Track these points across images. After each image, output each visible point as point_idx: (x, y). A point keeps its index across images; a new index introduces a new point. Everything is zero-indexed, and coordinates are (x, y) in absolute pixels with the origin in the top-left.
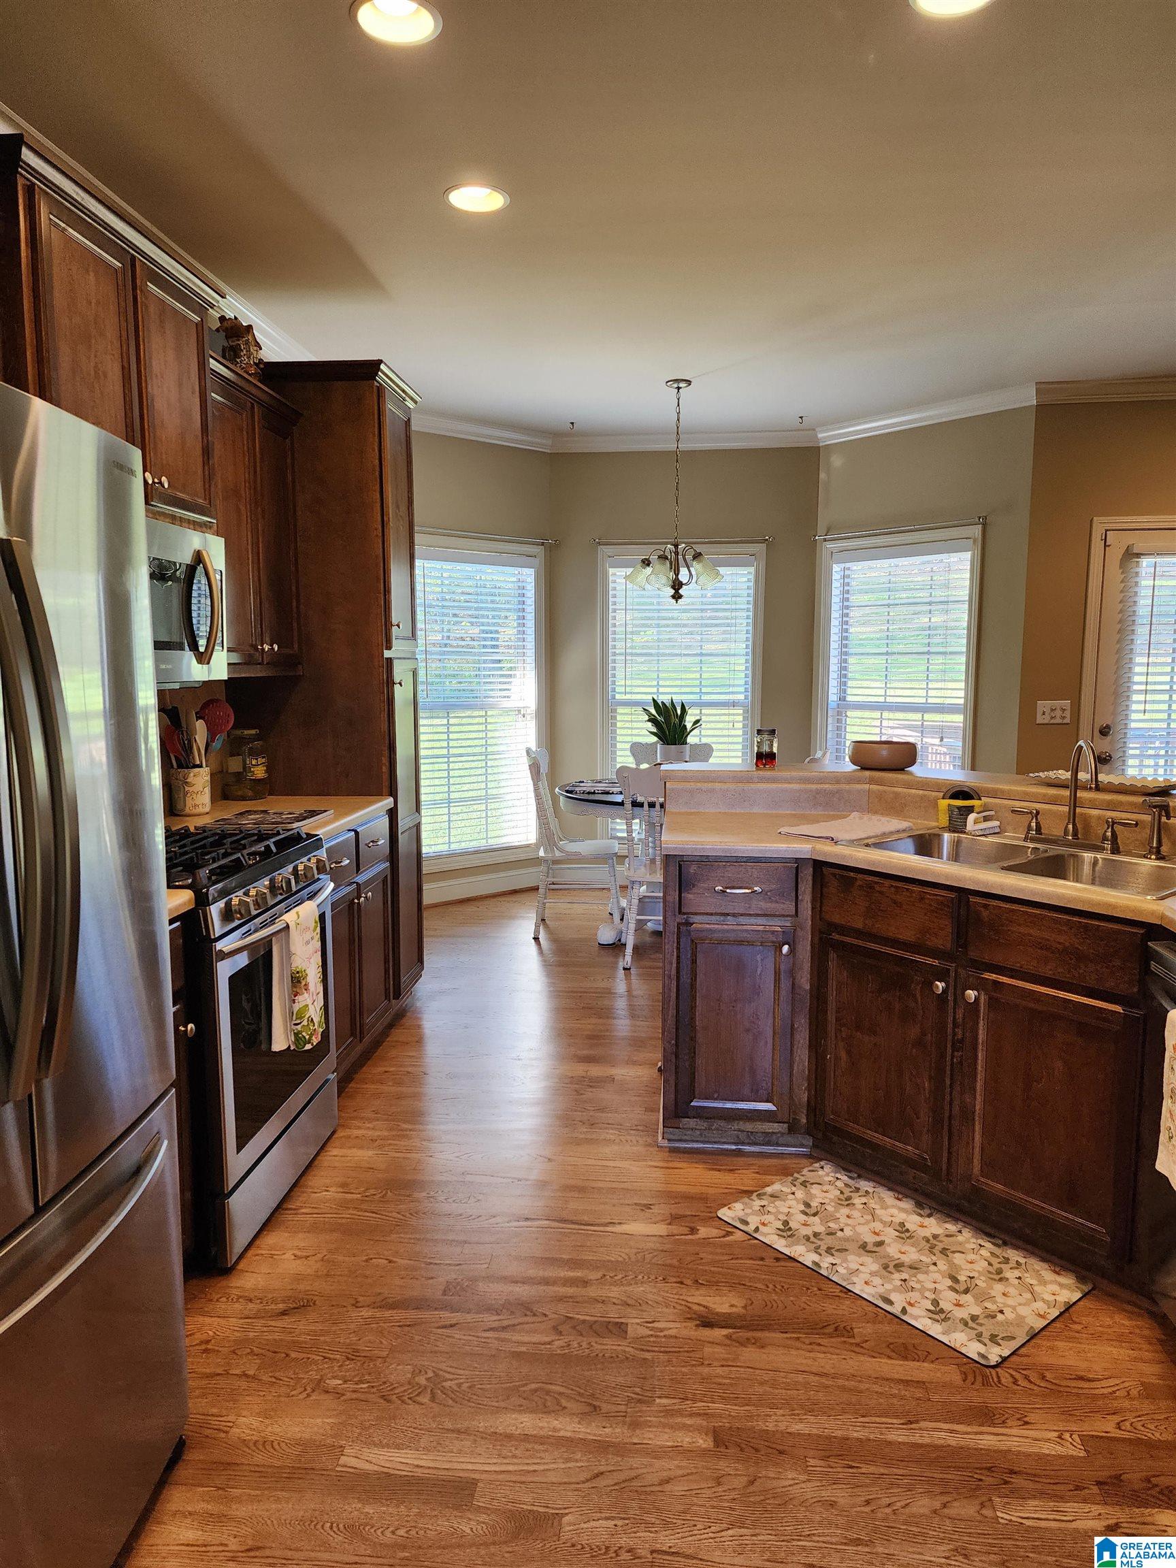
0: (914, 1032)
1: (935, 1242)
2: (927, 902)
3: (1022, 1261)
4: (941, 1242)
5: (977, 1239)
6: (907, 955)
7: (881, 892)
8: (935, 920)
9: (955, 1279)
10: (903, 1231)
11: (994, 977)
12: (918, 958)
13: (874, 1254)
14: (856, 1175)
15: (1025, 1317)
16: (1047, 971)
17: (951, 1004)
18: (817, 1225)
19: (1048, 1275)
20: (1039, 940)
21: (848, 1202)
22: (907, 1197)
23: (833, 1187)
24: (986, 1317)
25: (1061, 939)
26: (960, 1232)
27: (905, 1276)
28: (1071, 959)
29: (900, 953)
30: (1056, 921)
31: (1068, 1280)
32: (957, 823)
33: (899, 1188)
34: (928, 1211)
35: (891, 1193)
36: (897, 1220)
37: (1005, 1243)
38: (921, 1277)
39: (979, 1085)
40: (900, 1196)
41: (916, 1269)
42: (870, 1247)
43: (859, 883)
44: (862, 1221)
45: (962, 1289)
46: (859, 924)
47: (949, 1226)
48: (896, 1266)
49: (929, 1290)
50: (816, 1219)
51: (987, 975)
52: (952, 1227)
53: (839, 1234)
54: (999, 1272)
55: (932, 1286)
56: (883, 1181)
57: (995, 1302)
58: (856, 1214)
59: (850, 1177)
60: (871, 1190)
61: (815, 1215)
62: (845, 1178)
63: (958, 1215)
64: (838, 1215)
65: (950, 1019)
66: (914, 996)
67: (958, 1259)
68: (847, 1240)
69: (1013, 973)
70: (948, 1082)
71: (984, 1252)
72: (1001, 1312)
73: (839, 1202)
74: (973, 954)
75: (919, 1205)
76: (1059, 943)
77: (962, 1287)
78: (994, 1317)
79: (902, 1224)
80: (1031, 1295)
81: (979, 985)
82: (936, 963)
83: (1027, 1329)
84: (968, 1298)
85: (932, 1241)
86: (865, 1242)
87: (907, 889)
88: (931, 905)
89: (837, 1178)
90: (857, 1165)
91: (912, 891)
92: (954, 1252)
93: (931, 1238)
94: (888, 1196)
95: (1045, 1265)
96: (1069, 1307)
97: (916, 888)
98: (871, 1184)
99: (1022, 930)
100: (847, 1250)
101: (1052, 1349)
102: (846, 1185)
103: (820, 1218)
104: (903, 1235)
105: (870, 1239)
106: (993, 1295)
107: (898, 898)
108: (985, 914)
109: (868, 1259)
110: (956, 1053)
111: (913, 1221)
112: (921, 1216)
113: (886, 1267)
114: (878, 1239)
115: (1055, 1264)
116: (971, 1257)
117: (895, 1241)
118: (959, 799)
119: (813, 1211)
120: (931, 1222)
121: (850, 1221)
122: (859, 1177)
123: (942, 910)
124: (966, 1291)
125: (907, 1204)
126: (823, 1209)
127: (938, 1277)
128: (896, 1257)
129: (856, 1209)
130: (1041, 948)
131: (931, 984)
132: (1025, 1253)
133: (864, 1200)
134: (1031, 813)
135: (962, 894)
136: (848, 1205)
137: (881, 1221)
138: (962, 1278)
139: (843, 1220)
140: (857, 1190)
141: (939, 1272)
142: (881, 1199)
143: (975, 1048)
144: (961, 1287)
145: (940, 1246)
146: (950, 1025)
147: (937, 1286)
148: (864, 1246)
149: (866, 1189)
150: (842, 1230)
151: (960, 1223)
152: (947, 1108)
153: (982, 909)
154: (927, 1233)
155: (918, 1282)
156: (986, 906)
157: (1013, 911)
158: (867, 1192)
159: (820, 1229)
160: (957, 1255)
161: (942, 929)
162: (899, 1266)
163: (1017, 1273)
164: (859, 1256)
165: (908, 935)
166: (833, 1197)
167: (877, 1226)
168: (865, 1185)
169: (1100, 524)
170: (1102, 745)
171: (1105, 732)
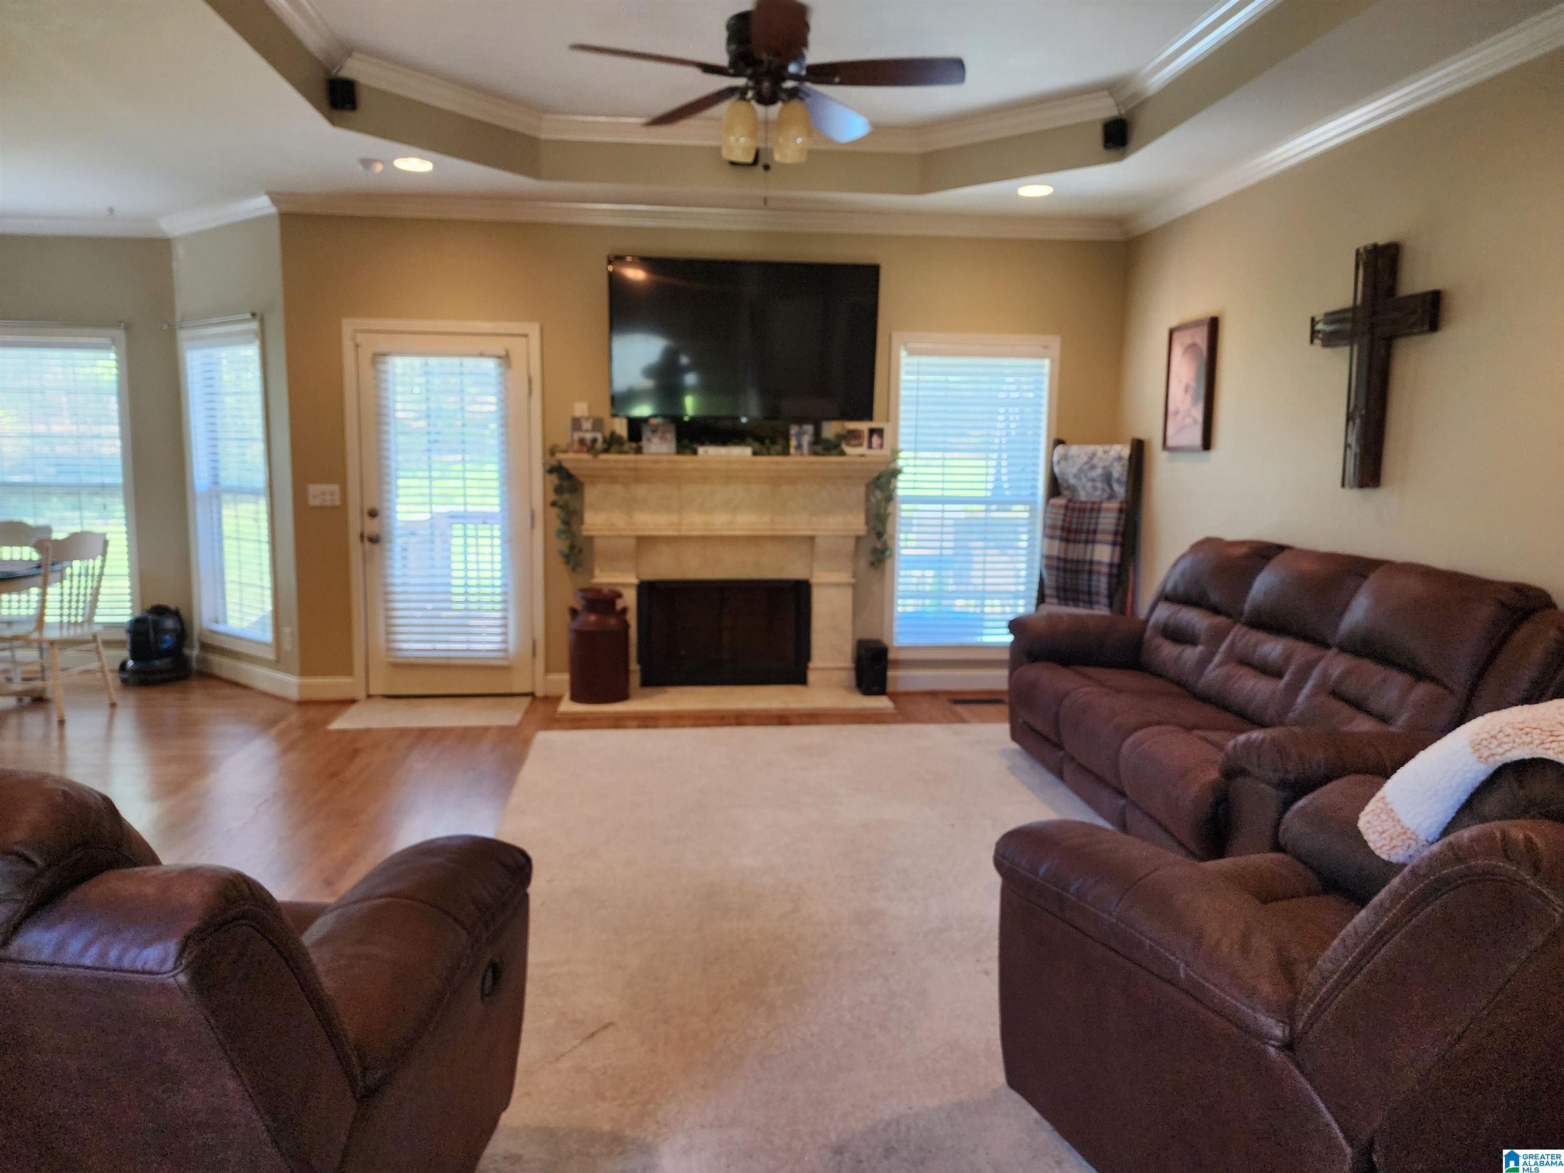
169: (348, 326)
170: (372, 527)
171: (373, 514)
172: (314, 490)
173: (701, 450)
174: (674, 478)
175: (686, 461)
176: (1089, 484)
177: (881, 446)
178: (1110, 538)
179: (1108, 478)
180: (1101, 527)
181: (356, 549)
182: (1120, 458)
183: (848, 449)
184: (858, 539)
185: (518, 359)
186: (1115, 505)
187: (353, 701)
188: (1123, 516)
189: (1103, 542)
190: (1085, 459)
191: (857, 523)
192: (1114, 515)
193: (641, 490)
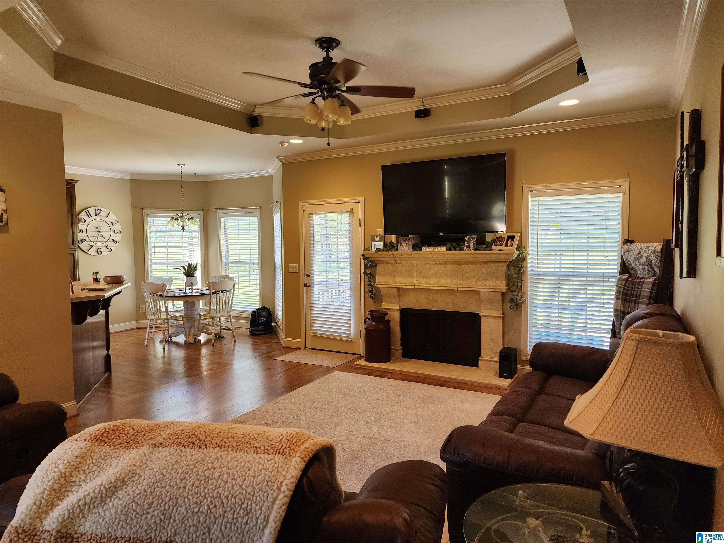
169: (301, 203)
170: (307, 280)
171: (308, 276)
172: (291, 266)
173: (423, 249)
174: (411, 261)
175: (416, 254)
176: (641, 267)
177: (512, 246)
178: (646, 300)
179: (649, 263)
180: (643, 293)
181: (303, 289)
182: (655, 251)
183: (494, 247)
184: (503, 294)
185: (356, 212)
186: (651, 280)
187: (300, 349)
188: (656, 287)
189: (642, 303)
190: (637, 252)
191: (502, 285)
192: (649, 286)
193: (399, 267)
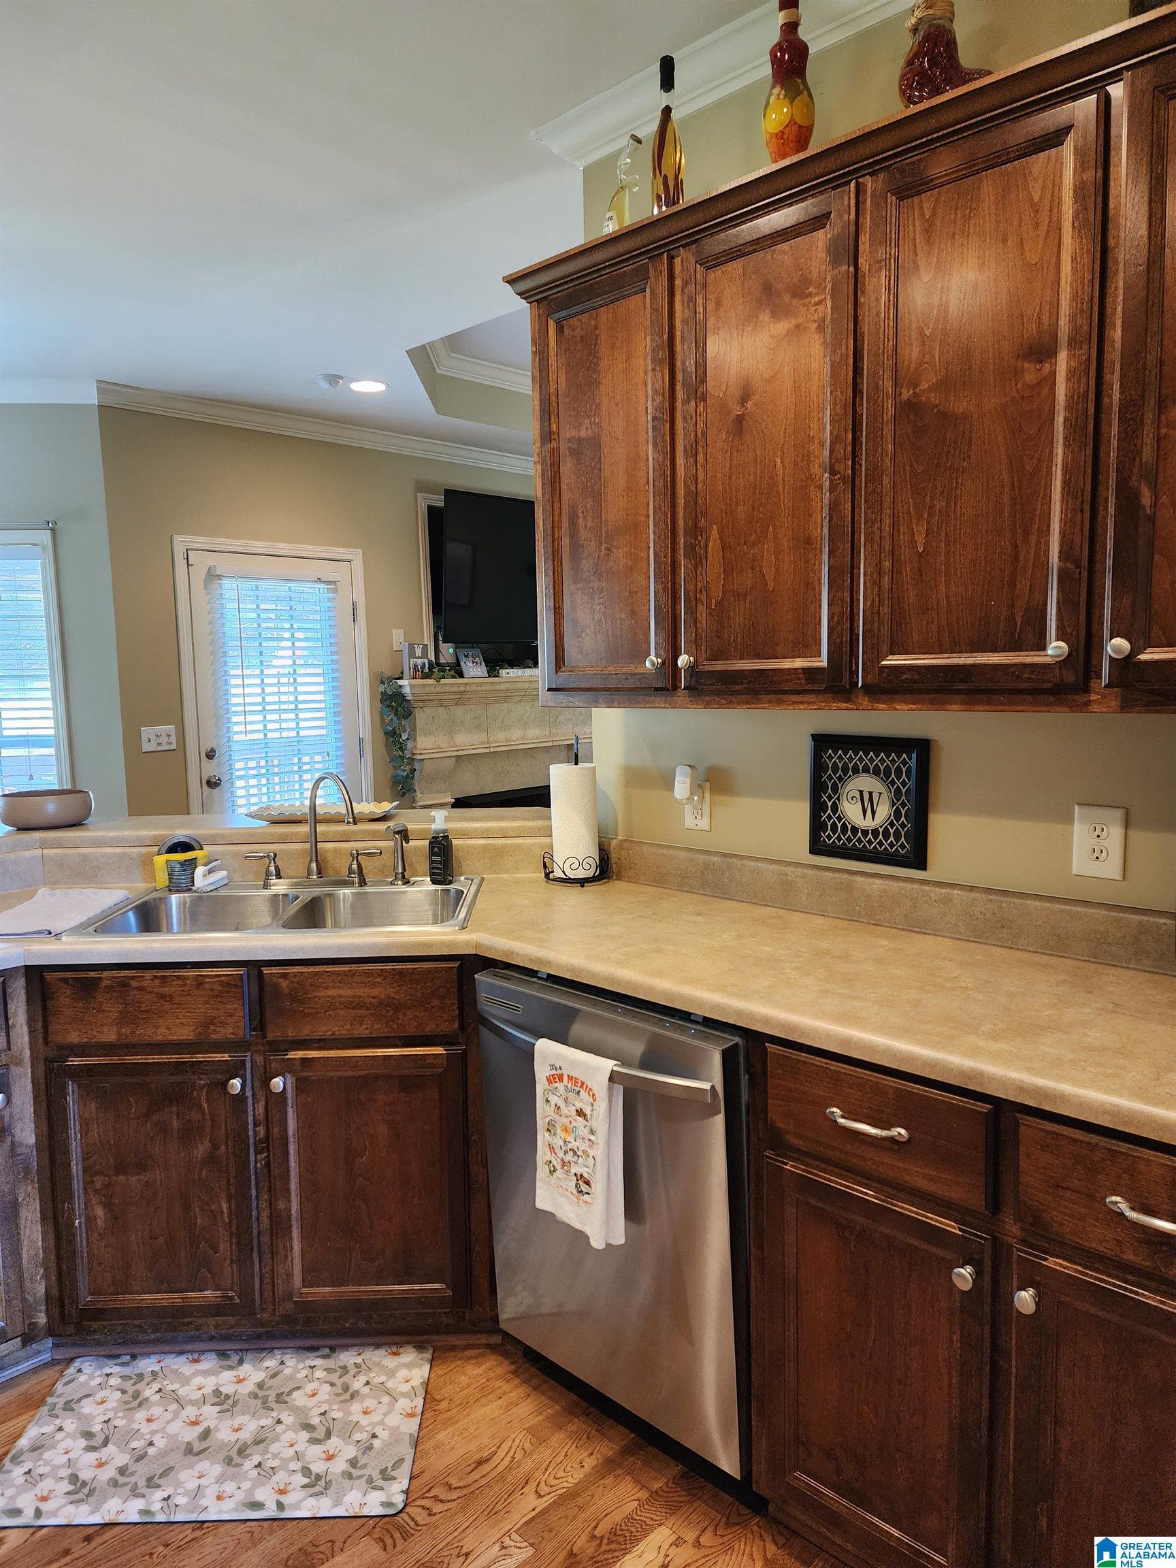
0: (201, 1149)
1: (264, 1393)
2: (207, 986)
3: (359, 1360)
4: (270, 1388)
5: (303, 1361)
6: (186, 1058)
7: (140, 989)
8: (221, 1006)
9: (309, 1427)
10: (221, 1399)
11: (300, 1054)
12: (200, 1057)
13: (207, 1452)
14: (128, 1358)
15: (398, 1427)
16: (362, 1031)
17: (250, 1101)
18: (117, 1456)
19: (390, 1362)
20: (351, 1000)
21: (136, 1401)
22: (202, 1352)
23: (108, 1391)
24: (364, 1453)
25: (375, 992)
26: (282, 1363)
27: (256, 1459)
28: (388, 1011)
29: (174, 1058)
30: (368, 974)
31: (409, 1355)
32: (181, 881)
33: (189, 1347)
34: (235, 1358)
35: (183, 1358)
36: (208, 1390)
37: (333, 1349)
38: (274, 1448)
39: (294, 1185)
40: (196, 1356)
41: (262, 1441)
42: (196, 1448)
43: (105, 983)
44: (168, 1416)
45: (323, 1434)
46: (109, 1035)
47: (268, 1363)
48: (240, 1452)
49: (291, 1459)
50: (111, 1449)
51: (292, 1055)
52: (271, 1363)
53: (151, 1451)
54: (346, 1388)
55: (291, 1452)
56: (167, 1348)
57: (362, 1429)
58: (156, 1411)
59: (124, 1364)
60: (157, 1368)
61: (106, 1443)
62: (116, 1369)
63: (269, 1344)
64: (135, 1426)
65: (250, 1119)
66: (200, 1107)
67: (299, 1398)
68: (164, 1453)
69: (322, 1044)
70: (254, 1193)
71: (319, 1374)
72: (374, 1436)
73: (129, 1406)
74: (271, 1036)
75: (223, 1355)
76: (374, 997)
77: (321, 1433)
78: (370, 1448)
79: (217, 1392)
80: (388, 1397)
81: (286, 1068)
82: (226, 1057)
83: (407, 1439)
84: (335, 1442)
85: (261, 1394)
86: (188, 1443)
87: (178, 977)
88: (213, 990)
89: (107, 1375)
90: (124, 1343)
91: (185, 978)
92: (290, 1393)
93: (258, 1391)
94: (181, 1364)
95: (381, 1352)
96: (426, 1385)
97: (192, 973)
98: (154, 1359)
99: (331, 992)
100: (172, 1468)
101: (438, 1447)
102: (124, 1378)
103: (115, 1444)
104: (226, 1406)
105: (191, 1434)
106: (355, 1420)
107: (166, 990)
108: (284, 984)
109: (203, 1465)
110: (259, 1156)
111: (226, 1380)
112: (231, 1368)
113: (229, 1461)
114: (199, 1429)
115: (389, 1344)
116: (310, 1387)
117: (221, 1420)
118: (177, 852)
119: (100, 1438)
120: (246, 1369)
121: (154, 1426)
122: (134, 1357)
123: (228, 992)
124: (328, 1434)
125: (209, 1362)
126: (112, 1429)
127: (290, 1435)
128: (233, 1439)
129: (153, 1404)
130: (354, 1008)
131: (224, 1084)
132: (356, 1349)
133: (156, 1386)
134: (268, 856)
135: (255, 967)
136: (140, 1405)
137: (194, 1403)
138: (315, 1421)
139: (145, 1429)
140: (141, 1377)
141: (288, 1429)
142: (175, 1372)
143: (286, 1145)
144: (318, 1432)
145: (272, 1395)
146: (251, 1127)
147: (296, 1448)
148: (189, 1450)
149: (150, 1369)
150: (151, 1444)
151: (276, 1352)
152: (255, 1225)
153: (281, 980)
154: (249, 1387)
155: (275, 1456)
156: (285, 976)
157: (318, 973)
158: (154, 1373)
159: (122, 1459)
160: (295, 1394)
161: (231, 1015)
162: (242, 1451)
163: (362, 1379)
164: (191, 1467)
165: (185, 1033)
166: (115, 1405)
167: (190, 1412)
168: (147, 1365)
169: (181, 542)
170: (210, 769)
171: (211, 755)
172: (148, 732)
173: (503, 672)
174: (483, 699)
181: (195, 795)
